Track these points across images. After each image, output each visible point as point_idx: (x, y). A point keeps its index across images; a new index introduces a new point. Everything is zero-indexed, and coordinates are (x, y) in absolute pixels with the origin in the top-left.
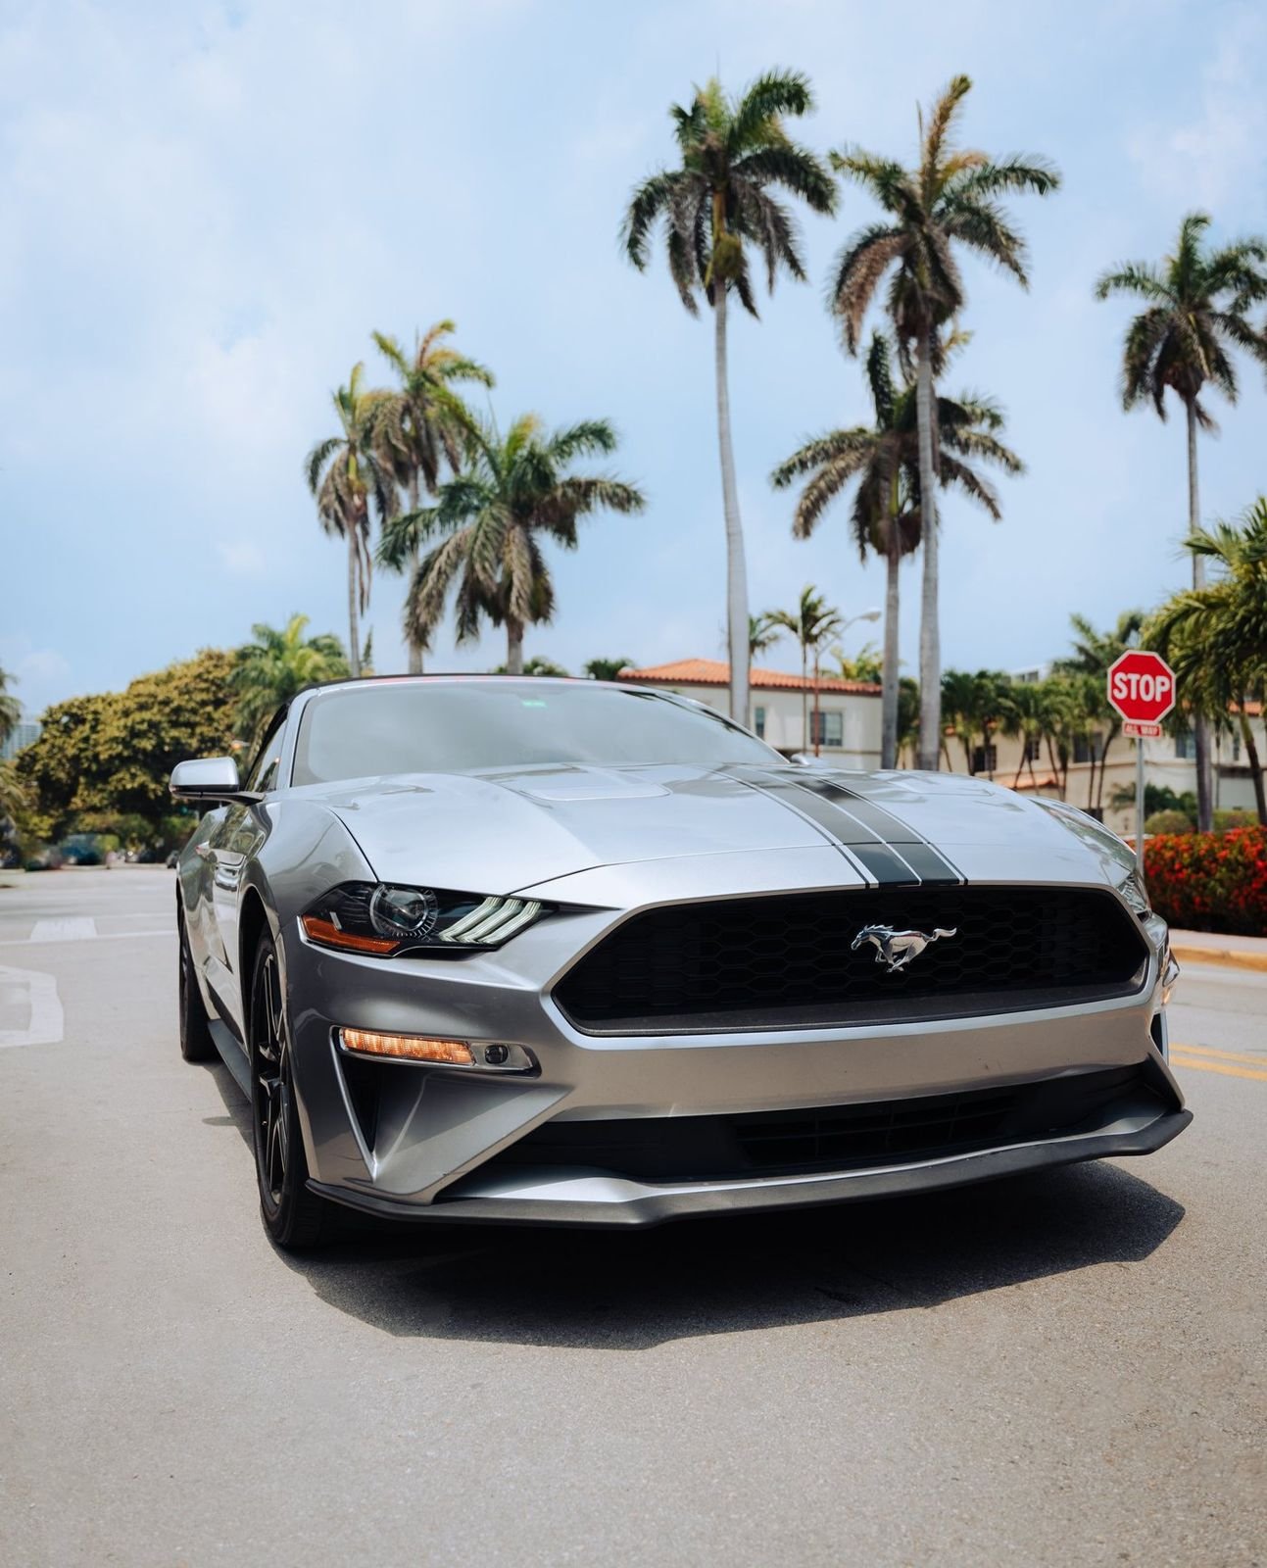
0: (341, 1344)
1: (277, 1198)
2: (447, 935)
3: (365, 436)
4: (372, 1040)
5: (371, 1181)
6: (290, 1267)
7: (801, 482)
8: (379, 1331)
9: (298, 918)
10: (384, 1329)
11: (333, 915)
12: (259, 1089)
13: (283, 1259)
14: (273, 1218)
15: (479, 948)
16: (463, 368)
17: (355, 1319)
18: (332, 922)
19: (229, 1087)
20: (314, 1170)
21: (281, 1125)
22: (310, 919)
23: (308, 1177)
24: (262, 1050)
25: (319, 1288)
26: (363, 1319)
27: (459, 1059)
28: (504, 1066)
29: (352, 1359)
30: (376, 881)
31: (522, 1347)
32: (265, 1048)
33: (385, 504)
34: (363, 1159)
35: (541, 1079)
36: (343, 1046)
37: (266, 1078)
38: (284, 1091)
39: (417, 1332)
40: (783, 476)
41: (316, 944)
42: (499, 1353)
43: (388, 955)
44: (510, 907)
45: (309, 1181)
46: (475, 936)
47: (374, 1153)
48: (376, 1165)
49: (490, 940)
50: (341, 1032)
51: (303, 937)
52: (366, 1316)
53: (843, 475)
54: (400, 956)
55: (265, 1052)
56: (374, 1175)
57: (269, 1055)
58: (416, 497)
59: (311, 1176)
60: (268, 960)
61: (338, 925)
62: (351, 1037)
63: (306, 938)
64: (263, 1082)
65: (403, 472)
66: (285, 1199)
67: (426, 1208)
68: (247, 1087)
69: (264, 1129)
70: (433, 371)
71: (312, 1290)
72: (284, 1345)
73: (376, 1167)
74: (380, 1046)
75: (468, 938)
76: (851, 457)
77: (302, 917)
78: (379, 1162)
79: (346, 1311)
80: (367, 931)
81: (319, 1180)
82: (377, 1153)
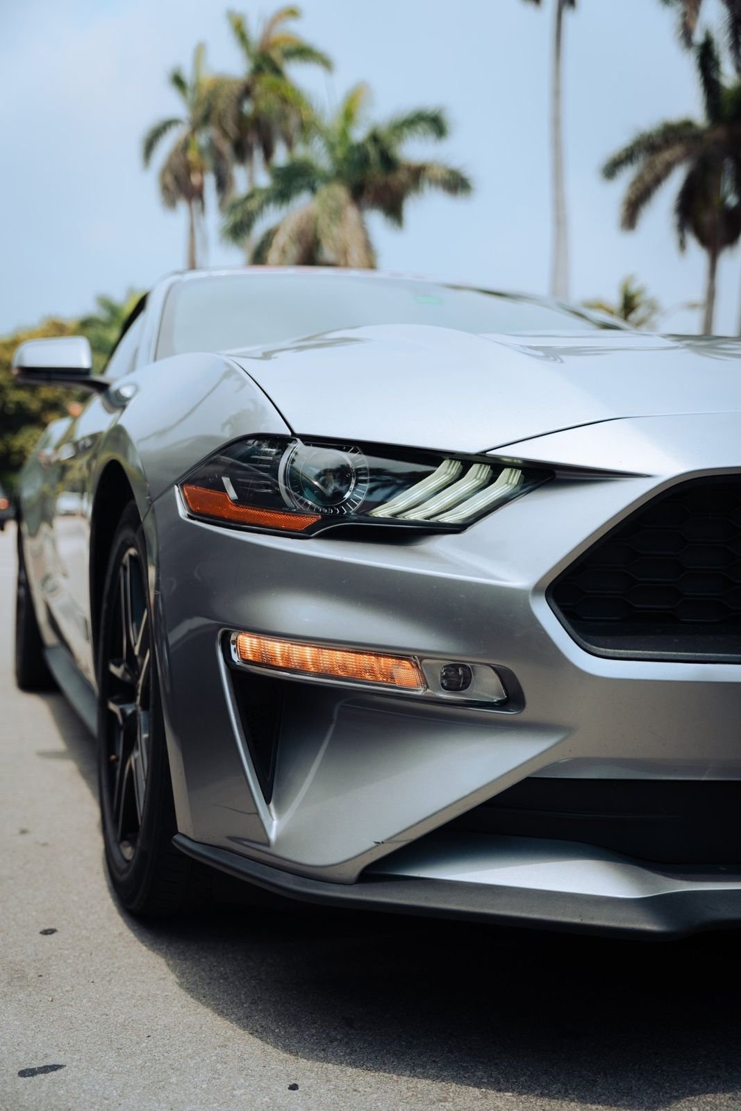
0: (219, 1066)
1: (128, 852)
2: (382, 512)
3: (205, 116)
4: (277, 648)
5: (268, 844)
6: (142, 942)
7: (628, 175)
8: (269, 1048)
9: (176, 488)
10: (276, 1047)
11: (226, 481)
12: (107, 718)
13: (133, 931)
14: (122, 878)
15: (431, 529)
16: (303, 53)
17: (234, 1026)
18: (224, 490)
19: (69, 718)
20: (184, 821)
21: (139, 760)
22: (193, 488)
23: (176, 832)
24: (113, 669)
25: (182, 975)
26: (245, 1027)
27: (404, 684)
28: (463, 695)
29: (237, 1092)
30: (289, 433)
31: (476, 1092)
32: (118, 665)
33: (223, 184)
34: (258, 813)
35: (525, 715)
36: (235, 657)
37: (117, 702)
38: (142, 717)
39: (321, 1055)
40: (612, 169)
41: (199, 520)
42: (445, 1100)
43: (304, 534)
44: (477, 473)
45: (176, 837)
46: (428, 513)
47: (271, 805)
48: (275, 823)
49: (448, 518)
50: (233, 638)
51: (182, 511)
52: (246, 1022)
53: (668, 168)
54: (318, 537)
55: (117, 671)
56: (273, 836)
57: (123, 675)
58: (251, 179)
59: (180, 829)
60: (126, 556)
61: (232, 494)
62: (247, 644)
63: (187, 512)
64: (113, 707)
65: (242, 152)
66: (141, 856)
67: (347, 888)
68: (92, 720)
69: (111, 767)
70: (276, 55)
71: (172, 977)
72: (140, 1062)
73: (275, 825)
74: (287, 659)
75: (416, 515)
76: (677, 150)
77: (182, 486)
78: (279, 817)
79: (221, 1013)
80: (274, 502)
81: (192, 837)
82: (276, 806)
